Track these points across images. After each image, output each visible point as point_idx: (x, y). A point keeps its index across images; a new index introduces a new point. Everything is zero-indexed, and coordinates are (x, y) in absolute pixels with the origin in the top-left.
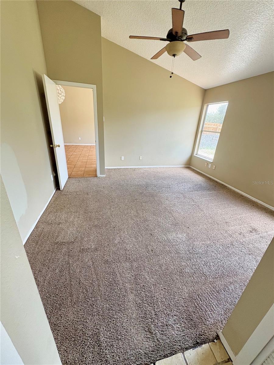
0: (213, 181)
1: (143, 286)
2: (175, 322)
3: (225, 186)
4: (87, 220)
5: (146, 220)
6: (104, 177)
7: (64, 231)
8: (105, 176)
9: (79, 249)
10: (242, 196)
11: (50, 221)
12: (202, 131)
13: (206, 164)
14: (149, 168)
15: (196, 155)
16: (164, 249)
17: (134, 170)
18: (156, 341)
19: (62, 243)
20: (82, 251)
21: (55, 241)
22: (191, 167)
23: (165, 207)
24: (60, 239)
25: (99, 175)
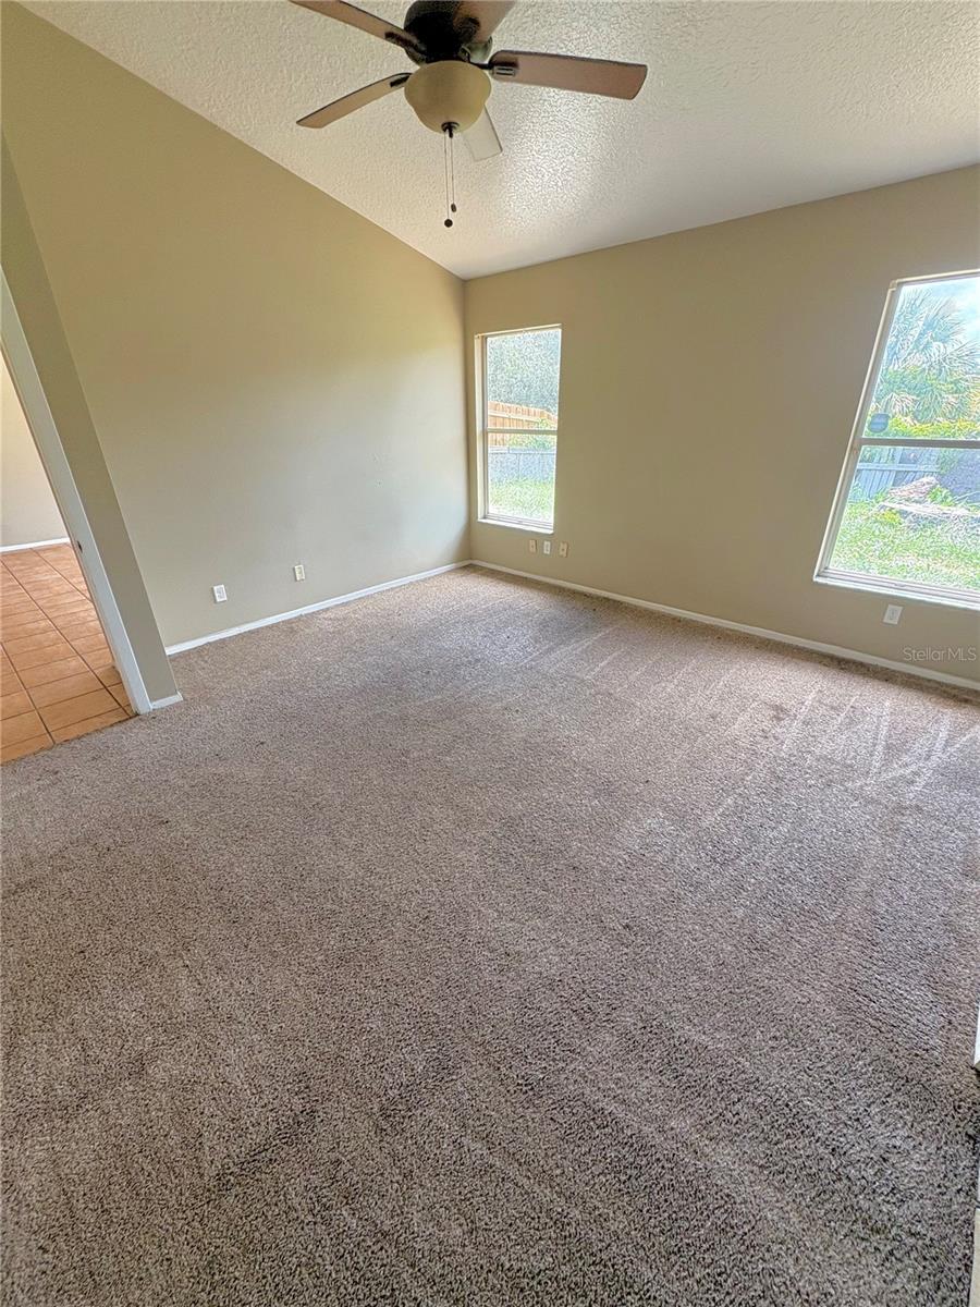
0: (574, 593)
1: (720, 1081)
2: (886, 1126)
3: (615, 601)
4: (274, 954)
5: (511, 824)
6: (177, 705)
7: (198, 1088)
8: (178, 698)
9: (364, 1126)
10: (676, 620)
11: (61, 1089)
12: (485, 433)
13: (532, 543)
14: (343, 604)
15: (485, 518)
16: (653, 898)
17: (290, 627)
18: (912, 1241)
19: (254, 1162)
20: (389, 1118)
21: (196, 1181)
22: (476, 562)
23: (526, 741)
24: (217, 1154)
25: (144, 702)
